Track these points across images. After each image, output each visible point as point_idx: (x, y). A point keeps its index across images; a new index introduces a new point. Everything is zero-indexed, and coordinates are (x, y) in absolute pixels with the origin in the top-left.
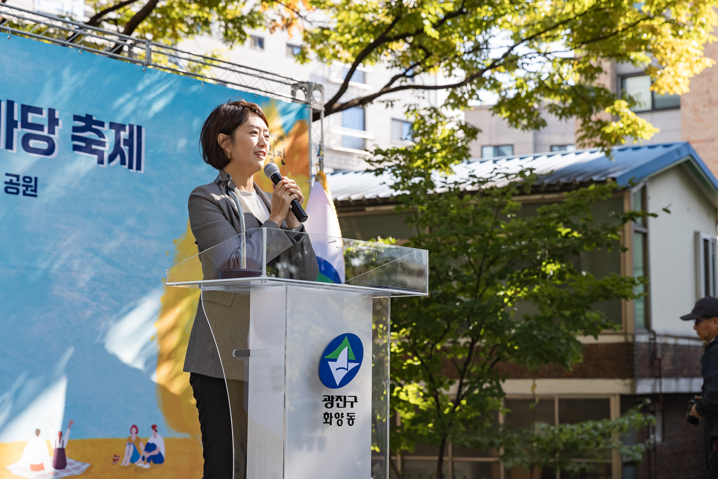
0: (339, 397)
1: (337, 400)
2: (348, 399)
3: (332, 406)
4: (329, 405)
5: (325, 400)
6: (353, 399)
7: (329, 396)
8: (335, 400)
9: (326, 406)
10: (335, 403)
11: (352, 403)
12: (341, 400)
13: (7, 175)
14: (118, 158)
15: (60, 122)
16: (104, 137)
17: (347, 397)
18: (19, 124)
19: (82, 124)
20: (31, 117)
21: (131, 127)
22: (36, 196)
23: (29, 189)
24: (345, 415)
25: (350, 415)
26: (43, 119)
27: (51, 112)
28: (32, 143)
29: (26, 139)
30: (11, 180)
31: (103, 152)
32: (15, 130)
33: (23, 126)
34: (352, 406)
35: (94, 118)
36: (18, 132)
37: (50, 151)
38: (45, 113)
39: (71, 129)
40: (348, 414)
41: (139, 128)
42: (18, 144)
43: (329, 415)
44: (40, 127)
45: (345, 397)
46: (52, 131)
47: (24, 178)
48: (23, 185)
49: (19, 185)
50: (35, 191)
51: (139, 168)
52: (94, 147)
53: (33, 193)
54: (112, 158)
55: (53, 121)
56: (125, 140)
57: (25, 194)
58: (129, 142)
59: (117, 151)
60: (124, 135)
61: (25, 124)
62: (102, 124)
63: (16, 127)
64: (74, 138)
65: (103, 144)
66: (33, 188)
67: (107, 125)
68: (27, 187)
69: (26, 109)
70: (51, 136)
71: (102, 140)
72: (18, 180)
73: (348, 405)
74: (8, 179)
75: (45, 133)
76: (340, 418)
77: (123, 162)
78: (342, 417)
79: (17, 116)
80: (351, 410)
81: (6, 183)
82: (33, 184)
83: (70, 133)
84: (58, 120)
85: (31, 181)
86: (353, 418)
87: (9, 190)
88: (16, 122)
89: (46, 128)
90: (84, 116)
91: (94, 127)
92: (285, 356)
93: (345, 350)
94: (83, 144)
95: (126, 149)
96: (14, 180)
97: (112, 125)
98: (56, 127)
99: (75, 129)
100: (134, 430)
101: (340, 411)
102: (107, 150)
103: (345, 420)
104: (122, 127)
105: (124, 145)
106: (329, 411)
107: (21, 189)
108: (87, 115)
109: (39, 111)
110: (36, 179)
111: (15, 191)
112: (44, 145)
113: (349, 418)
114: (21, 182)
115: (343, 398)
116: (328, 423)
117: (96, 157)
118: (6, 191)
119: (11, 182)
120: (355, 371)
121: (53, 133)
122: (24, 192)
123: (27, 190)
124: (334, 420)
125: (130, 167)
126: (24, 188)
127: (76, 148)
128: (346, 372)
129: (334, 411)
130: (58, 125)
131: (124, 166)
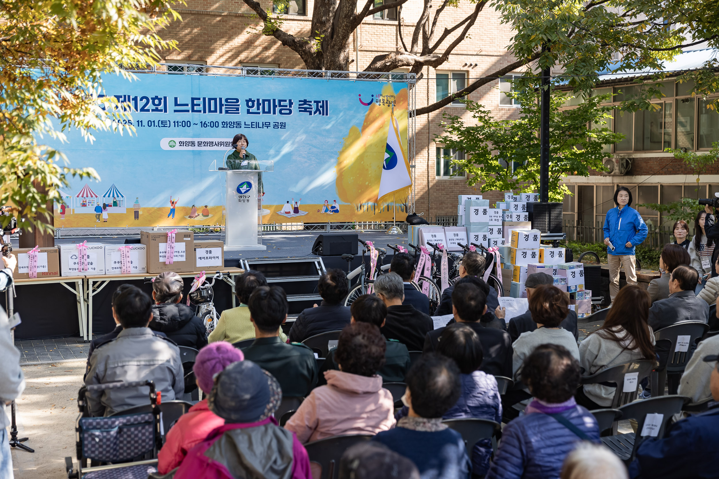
19: (303, 103)
20: (282, 103)
21: (323, 101)
22: (285, 128)
23: (283, 126)
25: (247, 200)
26: (287, 103)
27: (290, 101)
28: (283, 112)
29: (281, 110)
31: (311, 111)
35: (307, 100)
37: (290, 113)
39: (298, 105)
41: (327, 101)
42: (278, 112)
44: (286, 106)
51: (327, 114)
52: (308, 110)
54: (315, 113)
56: (320, 106)
57: (281, 128)
59: (317, 110)
61: (280, 106)
63: (277, 107)
64: (299, 108)
65: (312, 108)
67: (313, 102)
69: (280, 101)
74: (274, 124)
75: (288, 107)
77: (320, 113)
79: (277, 103)
84: (293, 103)
87: (275, 127)
90: (303, 100)
91: (307, 103)
94: (303, 110)
95: (321, 109)
100: (326, 202)
104: (319, 102)
109: (285, 101)
110: (285, 123)
114: (279, 124)
117: (309, 113)
121: (291, 107)
125: (323, 114)
127: (300, 111)
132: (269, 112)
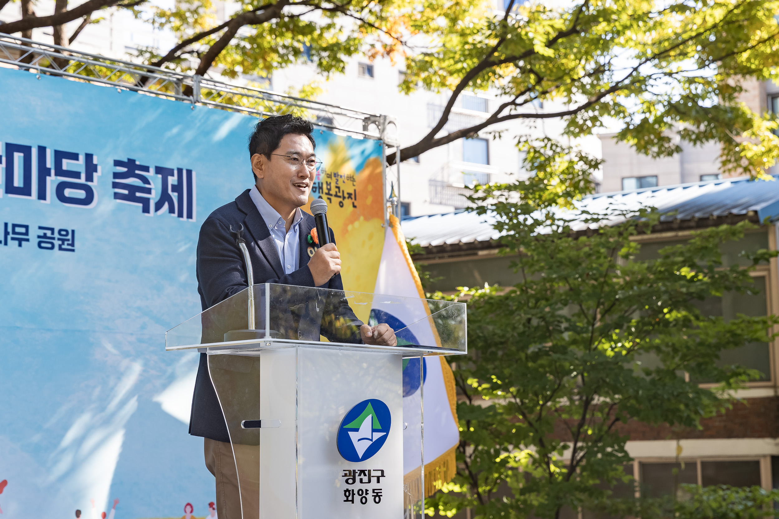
0: (362, 472)
1: (360, 475)
2: (373, 473)
3: (354, 482)
4: (350, 481)
5: (346, 475)
6: (379, 474)
7: (350, 471)
8: (357, 474)
9: (347, 481)
10: (358, 479)
11: (378, 478)
12: (365, 475)
13: (40, 228)
14: (166, 206)
15: (99, 168)
16: (149, 183)
17: (372, 471)
18: (53, 172)
19: (125, 170)
20: (67, 164)
21: (180, 171)
22: (73, 250)
23: (66, 243)
24: (370, 492)
25: (375, 491)
26: (79, 165)
27: (89, 158)
28: (68, 192)
29: (61, 188)
30: (45, 234)
31: (148, 200)
32: (48, 178)
33: (56, 174)
34: (378, 481)
35: (137, 163)
36: (52, 181)
37: (88, 200)
38: (82, 158)
39: (112, 176)
40: (374, 490)
41: (189, 172)
42: (51, 194)
43: (351, 492)
44: (77, 175)
45: (369, 471)
46: (89, 178)
47: (60, 231)
48: (59, 239)
49: (54, 238)
50: (72, 245)
51: (190, 216)
52: (138, 194)
53: (70, 247)
54: (158, 206)
55: (91, 168)
56: (173, 186)
57: (60, 249)
58: (177, 188)
59: (165, 197)
60: (172, 180)
61: (60, 172)
62: (146, 169)
63: (50, 175)
64: (115, 185)
65: (149, 191)
66: (70, 242)
67: (152, 170)
68: (63, 241)
69: (59, 155)
70: (89, 183)
71: (147, 186)
72: (53, 233)
73: (374, 480)
74: (41, 233)
75: (82, 180)
76: (364, 495)
77: (171, 210)
78: (367, 494)
79: (50, 163)
80: (377, 486)
81: (39, 237)
82: (70, 237)
83: (111, 179)
84: (96, 165)
85: (67, 235)
86: (379, 494)
87: (43, 245)
88: (50, 169)
89: (83, 176)
90: (126, 160)
91: (137, 172)
92: (297, 427)
93: (369, 418)
94: (126, 192)
95: (174, 196)
96: (49, 233)
97: (159, 170)
98: (95, 174)
99: (116, 175)
100: (189, 509)
101: (364, 487)
102: (154, 196)
103: (370, 497)
104: (170, 172)
105: (173, 191)
106: (350, 487)
107: (57, 243)
108: (129, 159)
109: (75, 156)
110: (73, 231)
111: (49, 246)
112: (81, 194)
113: (375, 494)
114: (56, 235)
115: (367, 472)
116: (350, 501)
117: (141, 205)
118: (40, 247)
119: (45, 236)
120: (381, 441)
121: (92, 180)
122: (60, 246)
123: (63, 244)
124: (357, 498)
125: (180, 215)
126: (60, 242)
127: (117, 196)
128: (370, 443)
129: (357, 487)
130: (96, 171)
131: (172, 215)
132: (25, 191)
